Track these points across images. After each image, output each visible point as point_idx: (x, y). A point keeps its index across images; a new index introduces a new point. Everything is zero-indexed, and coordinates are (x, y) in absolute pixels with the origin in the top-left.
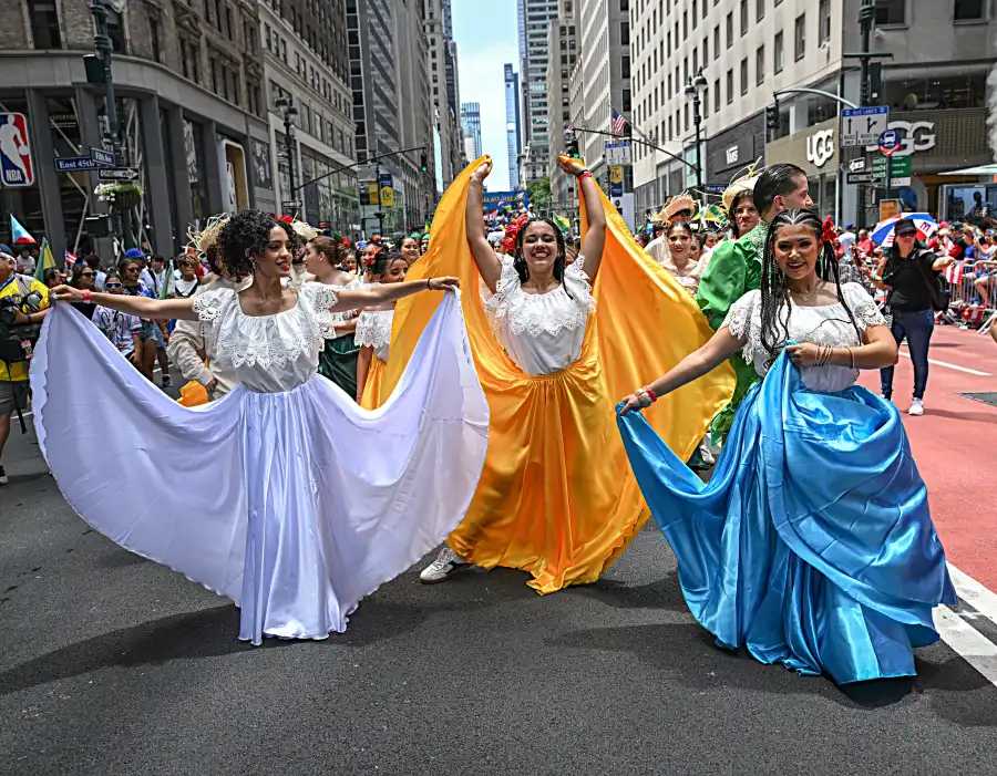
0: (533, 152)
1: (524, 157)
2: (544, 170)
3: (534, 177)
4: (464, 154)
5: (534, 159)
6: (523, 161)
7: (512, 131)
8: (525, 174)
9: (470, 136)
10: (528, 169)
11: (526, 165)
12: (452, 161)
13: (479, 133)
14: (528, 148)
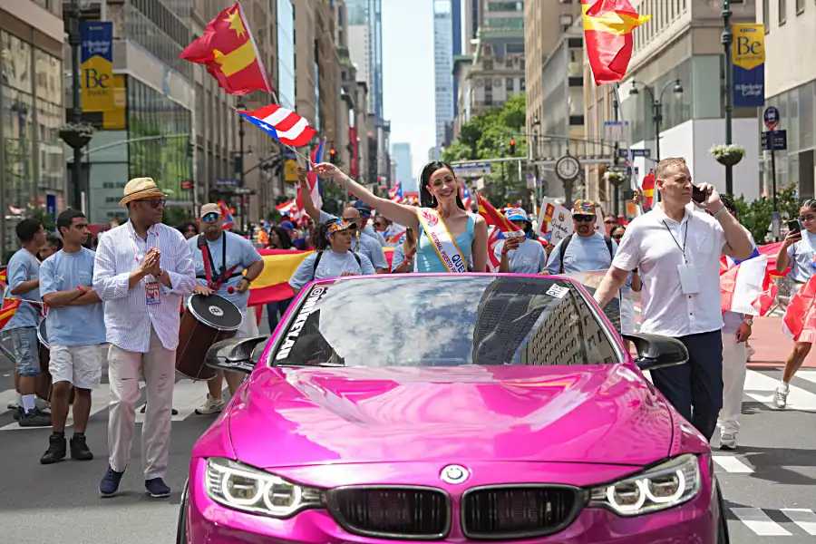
0: (488, 50)
1: (469, 61)
2: (510, 88)
3: (488, 102)
4: (345, 53)
5: (488, 65)
6: (466, 70)
7: (443, 16)
8: (468, 95)
9: (360, 22)
10: (475, 86)
11: (471, 76)
12: (317, 61)
13: (378, 16)
14: (477, 41)
